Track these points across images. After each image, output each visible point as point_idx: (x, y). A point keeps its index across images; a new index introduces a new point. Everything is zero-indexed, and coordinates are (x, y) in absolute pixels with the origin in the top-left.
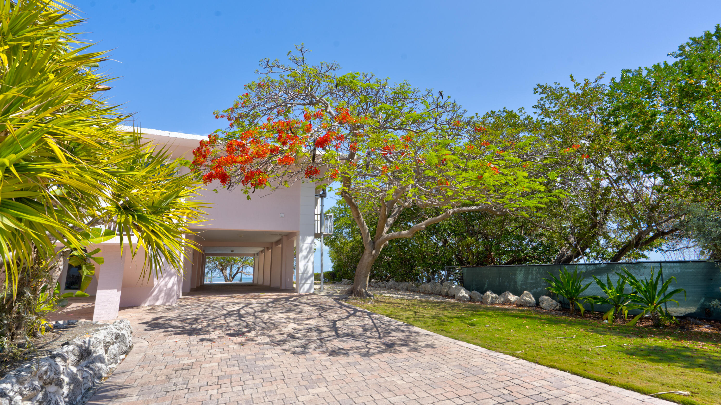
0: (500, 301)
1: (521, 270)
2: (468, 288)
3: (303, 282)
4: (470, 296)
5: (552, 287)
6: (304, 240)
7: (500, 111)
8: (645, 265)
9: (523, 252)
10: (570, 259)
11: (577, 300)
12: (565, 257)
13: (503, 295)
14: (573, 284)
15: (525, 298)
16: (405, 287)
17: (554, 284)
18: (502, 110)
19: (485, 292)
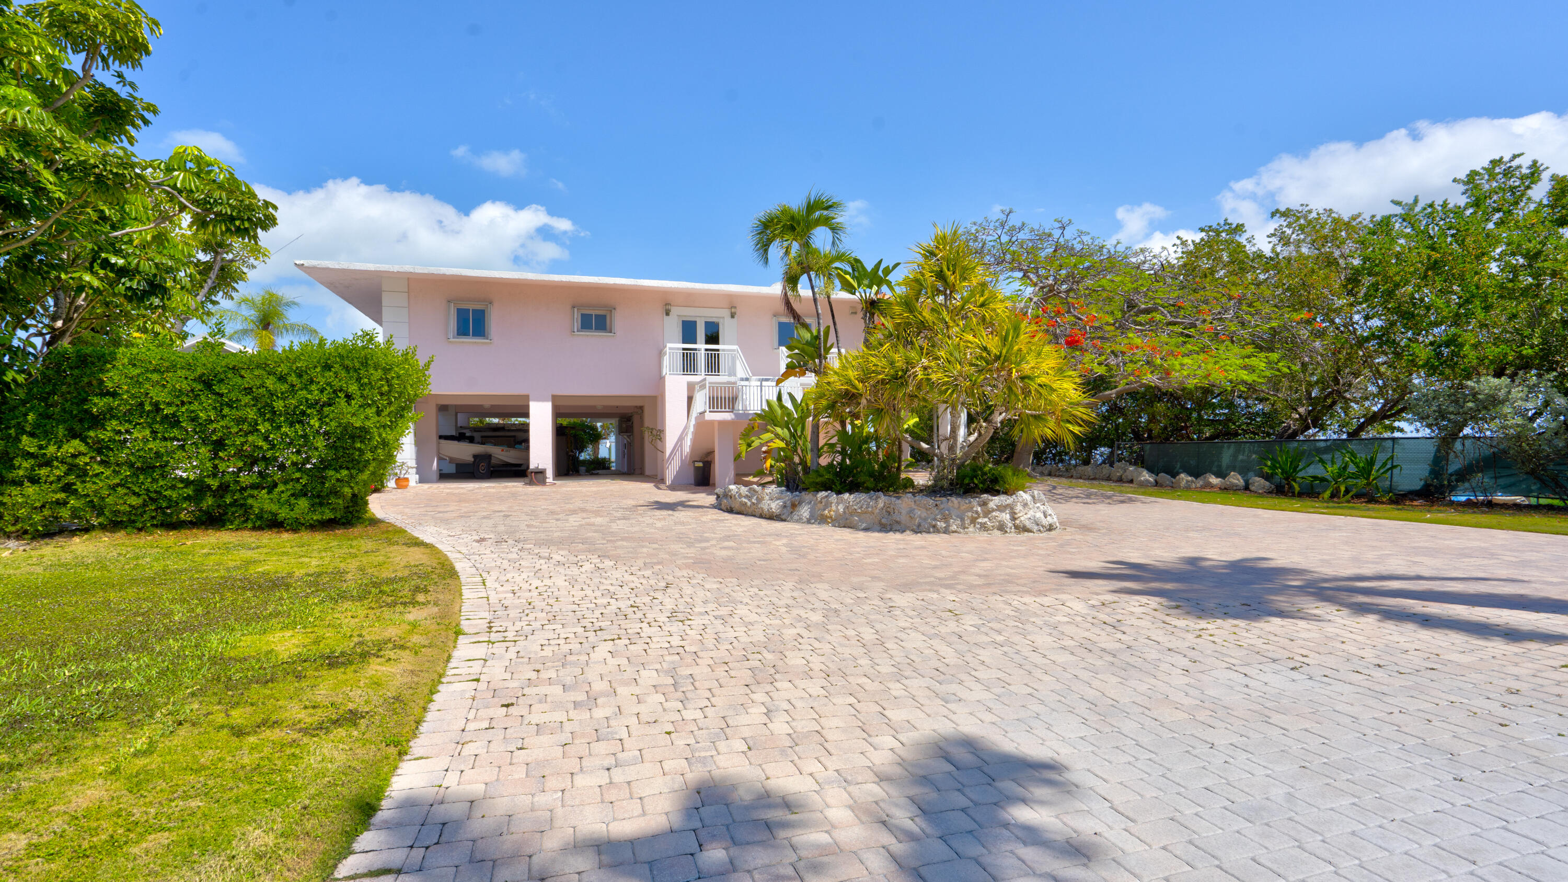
0: (1198, 485)
1: (1229, 448)
2: (1151, 470)
4: (1156, 481)
5: (1266, 466)
7: (1218, 224)
8: (1401, 441)
9: (1234, 424)
10: (1295, 434)
11: (1295, 480)
12: (1290, 431)
13: (1202, 477)
14: (1291, 463)
15: (1231, 480)
16: (1046, 472)
17: (1269, 463)
18: (1222, 223)
19: (1178, 474)
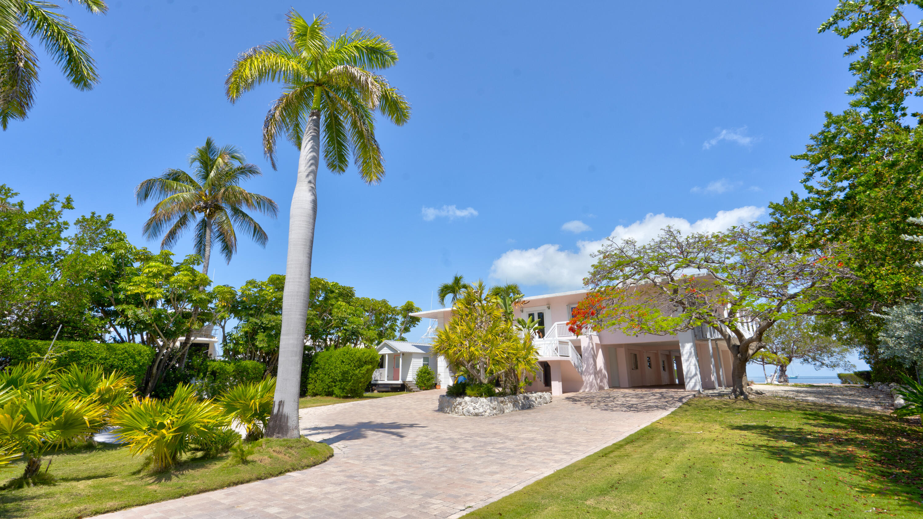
3: (688, 380)
6: (683, 347)
